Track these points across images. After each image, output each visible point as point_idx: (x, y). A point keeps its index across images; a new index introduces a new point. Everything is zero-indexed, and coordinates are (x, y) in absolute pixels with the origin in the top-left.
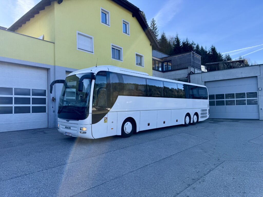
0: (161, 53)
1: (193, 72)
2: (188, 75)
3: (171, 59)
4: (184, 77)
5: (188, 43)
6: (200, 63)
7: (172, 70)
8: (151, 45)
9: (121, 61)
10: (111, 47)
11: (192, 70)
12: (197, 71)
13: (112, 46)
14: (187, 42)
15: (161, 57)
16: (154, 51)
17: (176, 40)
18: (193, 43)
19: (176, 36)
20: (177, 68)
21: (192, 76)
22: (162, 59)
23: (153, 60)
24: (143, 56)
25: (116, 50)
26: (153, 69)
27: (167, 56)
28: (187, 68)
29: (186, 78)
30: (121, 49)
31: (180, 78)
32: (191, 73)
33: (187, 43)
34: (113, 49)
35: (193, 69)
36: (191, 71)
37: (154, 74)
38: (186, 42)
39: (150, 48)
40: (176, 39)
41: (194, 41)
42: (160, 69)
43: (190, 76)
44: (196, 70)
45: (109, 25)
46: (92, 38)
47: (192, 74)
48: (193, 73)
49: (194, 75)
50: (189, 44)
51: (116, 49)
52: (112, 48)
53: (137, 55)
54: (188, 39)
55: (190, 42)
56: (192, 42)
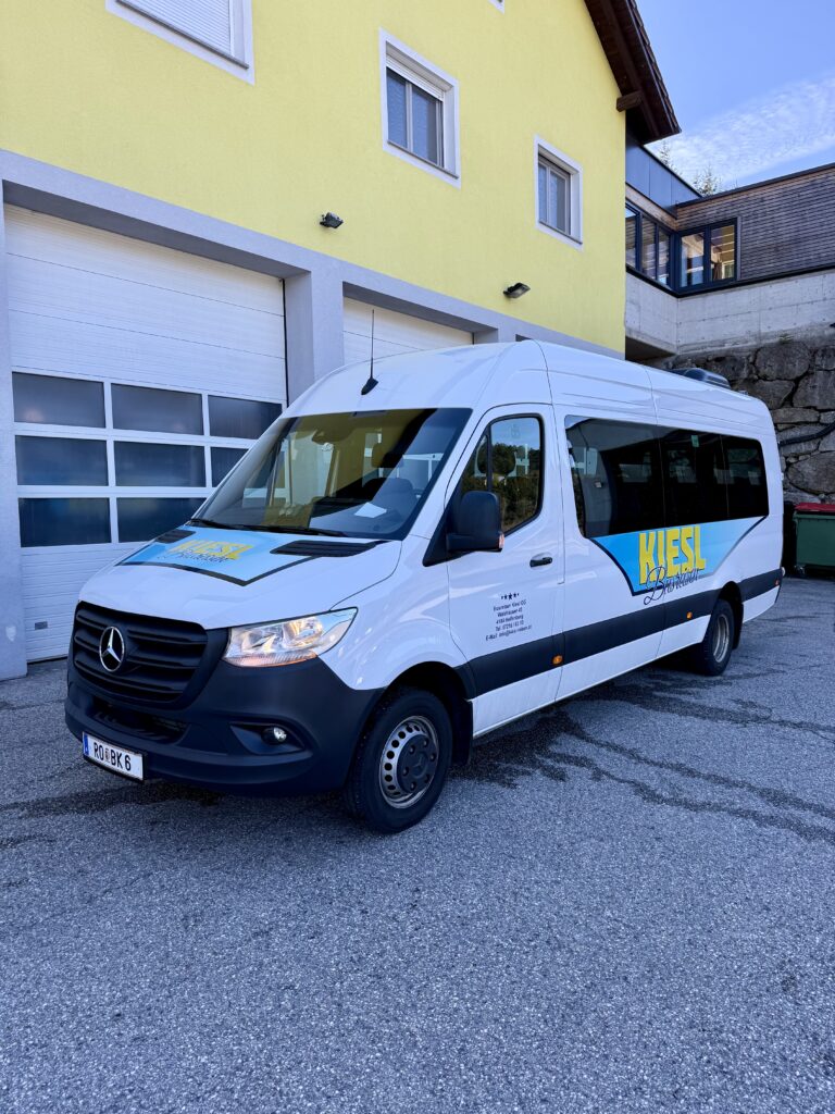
3: (730, 213)
4: (820, 320)
7: (738, 278)
8: (619, 106)
9: (448, 179)
10: (384, 62)
13: (392, 53)
15: (669, 202)
16: (636, 150)
20: (770, 265)
22: (672, 211)
23: (631, 208)
24: (576, 173)
25: (409, 89)
26: (629, 270)
29: (833, 325)
30: (447, 87)
31: (789, 326)
34: (397, 87)
37: (632, 302)
39: (616, 127)
42: (662, 280)
51: (416, 89)
52: (390, 73)
53: (545, 159)
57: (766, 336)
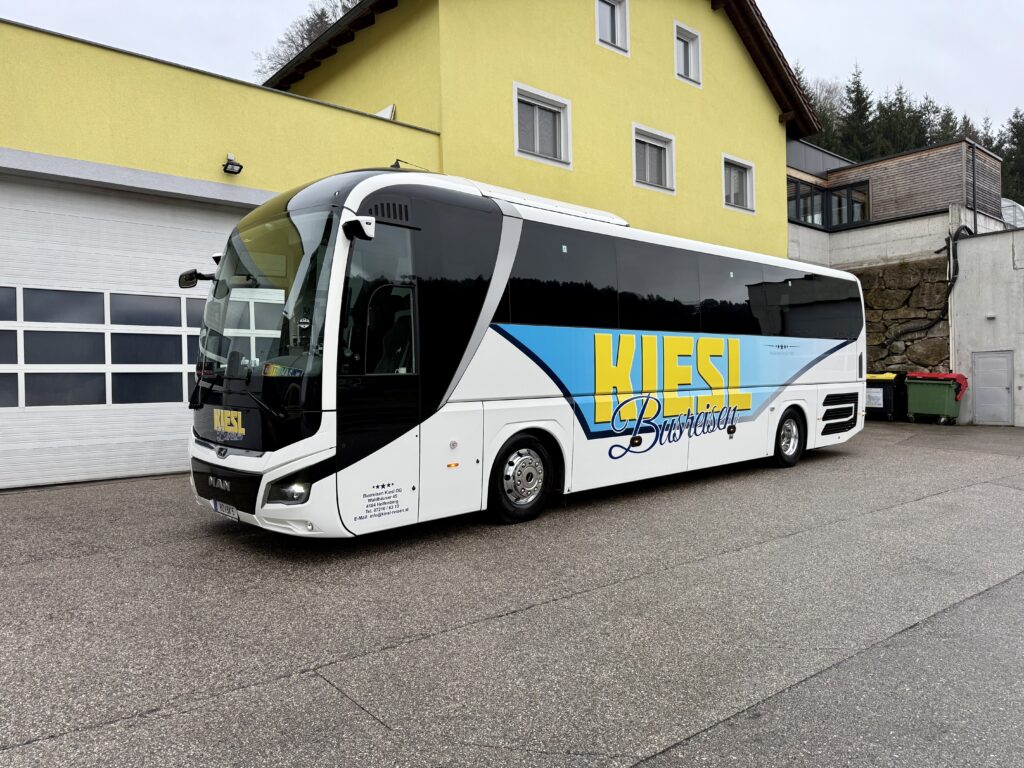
0: (821, 153)
1: (971, 226)
2: (947, 240)
3: (864, 177)
4: (927, 249)
5: (906, 105)
6: (997, 189)
7: (871, 220)
8: (781, 120)
9: (669, 193)
10: (634, 137)
11: (967, 218)
12: (985, 225)
13: (639, 132)
14: (901, 101)
15: (821, 169)
16: (795, 144)
17: (853, 96)
18: (926, 108)
19: (852, 78)
20: (893, 213)
21: (965, 248)
22: (825, 176)
23: (791, 181)
24: (750, 168)
25: (648, 148)
26: (790, 221)
27: (844, 164)
28: (945, 211)
29: (938, 252)
30: (668, 141)
31: (906, 253)
32: (963, 232)
33: (902, 107)
34: (641, 146)
35: (970, 215)
36: (963, 224)
37: (793, 241)
38: (895, 105)
39: (778, 135)
40: (853, 92)
41: (931, 98)
42: (817, 219)
43: (955, 246)
44: (980, 219)
45: (626, 51)
46: (566, 105)
47: (965, 237)
48: (972, 234)
49: (974, 241)
50: (910, 110)
51: (650, 145)
52: (637, 141)
53: (729, 164)
54: (903, 91)
55: (916, 101)
56: (923, 101)
57: (891, 259)
